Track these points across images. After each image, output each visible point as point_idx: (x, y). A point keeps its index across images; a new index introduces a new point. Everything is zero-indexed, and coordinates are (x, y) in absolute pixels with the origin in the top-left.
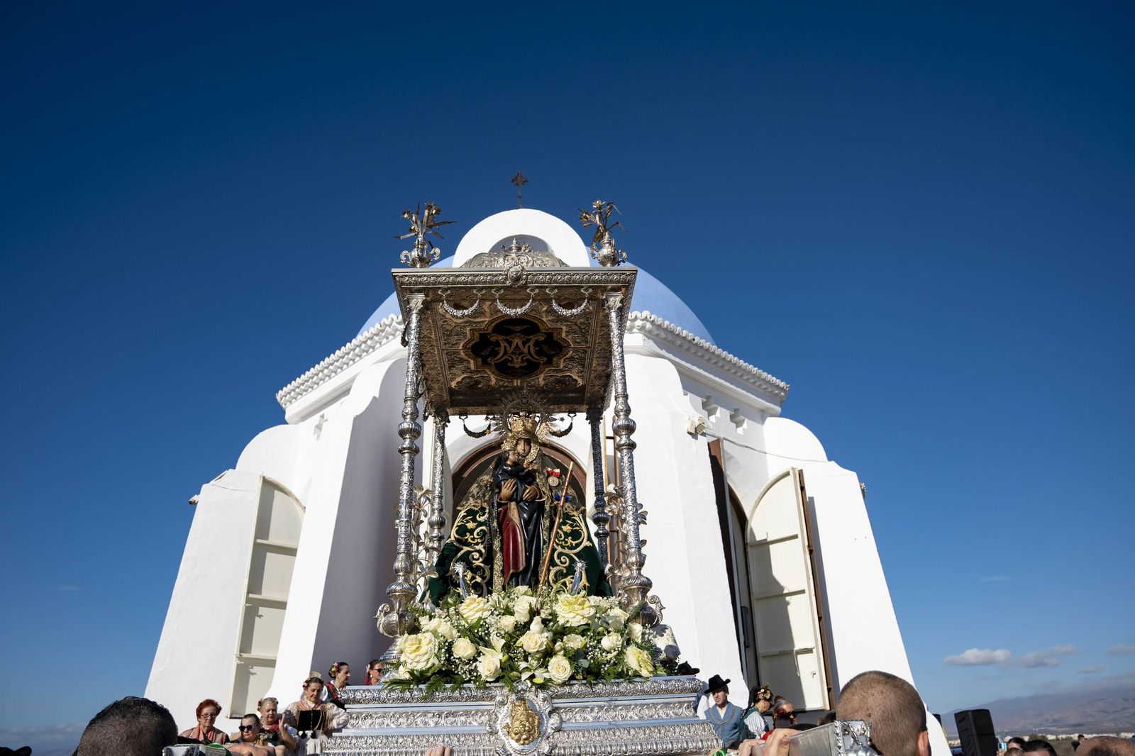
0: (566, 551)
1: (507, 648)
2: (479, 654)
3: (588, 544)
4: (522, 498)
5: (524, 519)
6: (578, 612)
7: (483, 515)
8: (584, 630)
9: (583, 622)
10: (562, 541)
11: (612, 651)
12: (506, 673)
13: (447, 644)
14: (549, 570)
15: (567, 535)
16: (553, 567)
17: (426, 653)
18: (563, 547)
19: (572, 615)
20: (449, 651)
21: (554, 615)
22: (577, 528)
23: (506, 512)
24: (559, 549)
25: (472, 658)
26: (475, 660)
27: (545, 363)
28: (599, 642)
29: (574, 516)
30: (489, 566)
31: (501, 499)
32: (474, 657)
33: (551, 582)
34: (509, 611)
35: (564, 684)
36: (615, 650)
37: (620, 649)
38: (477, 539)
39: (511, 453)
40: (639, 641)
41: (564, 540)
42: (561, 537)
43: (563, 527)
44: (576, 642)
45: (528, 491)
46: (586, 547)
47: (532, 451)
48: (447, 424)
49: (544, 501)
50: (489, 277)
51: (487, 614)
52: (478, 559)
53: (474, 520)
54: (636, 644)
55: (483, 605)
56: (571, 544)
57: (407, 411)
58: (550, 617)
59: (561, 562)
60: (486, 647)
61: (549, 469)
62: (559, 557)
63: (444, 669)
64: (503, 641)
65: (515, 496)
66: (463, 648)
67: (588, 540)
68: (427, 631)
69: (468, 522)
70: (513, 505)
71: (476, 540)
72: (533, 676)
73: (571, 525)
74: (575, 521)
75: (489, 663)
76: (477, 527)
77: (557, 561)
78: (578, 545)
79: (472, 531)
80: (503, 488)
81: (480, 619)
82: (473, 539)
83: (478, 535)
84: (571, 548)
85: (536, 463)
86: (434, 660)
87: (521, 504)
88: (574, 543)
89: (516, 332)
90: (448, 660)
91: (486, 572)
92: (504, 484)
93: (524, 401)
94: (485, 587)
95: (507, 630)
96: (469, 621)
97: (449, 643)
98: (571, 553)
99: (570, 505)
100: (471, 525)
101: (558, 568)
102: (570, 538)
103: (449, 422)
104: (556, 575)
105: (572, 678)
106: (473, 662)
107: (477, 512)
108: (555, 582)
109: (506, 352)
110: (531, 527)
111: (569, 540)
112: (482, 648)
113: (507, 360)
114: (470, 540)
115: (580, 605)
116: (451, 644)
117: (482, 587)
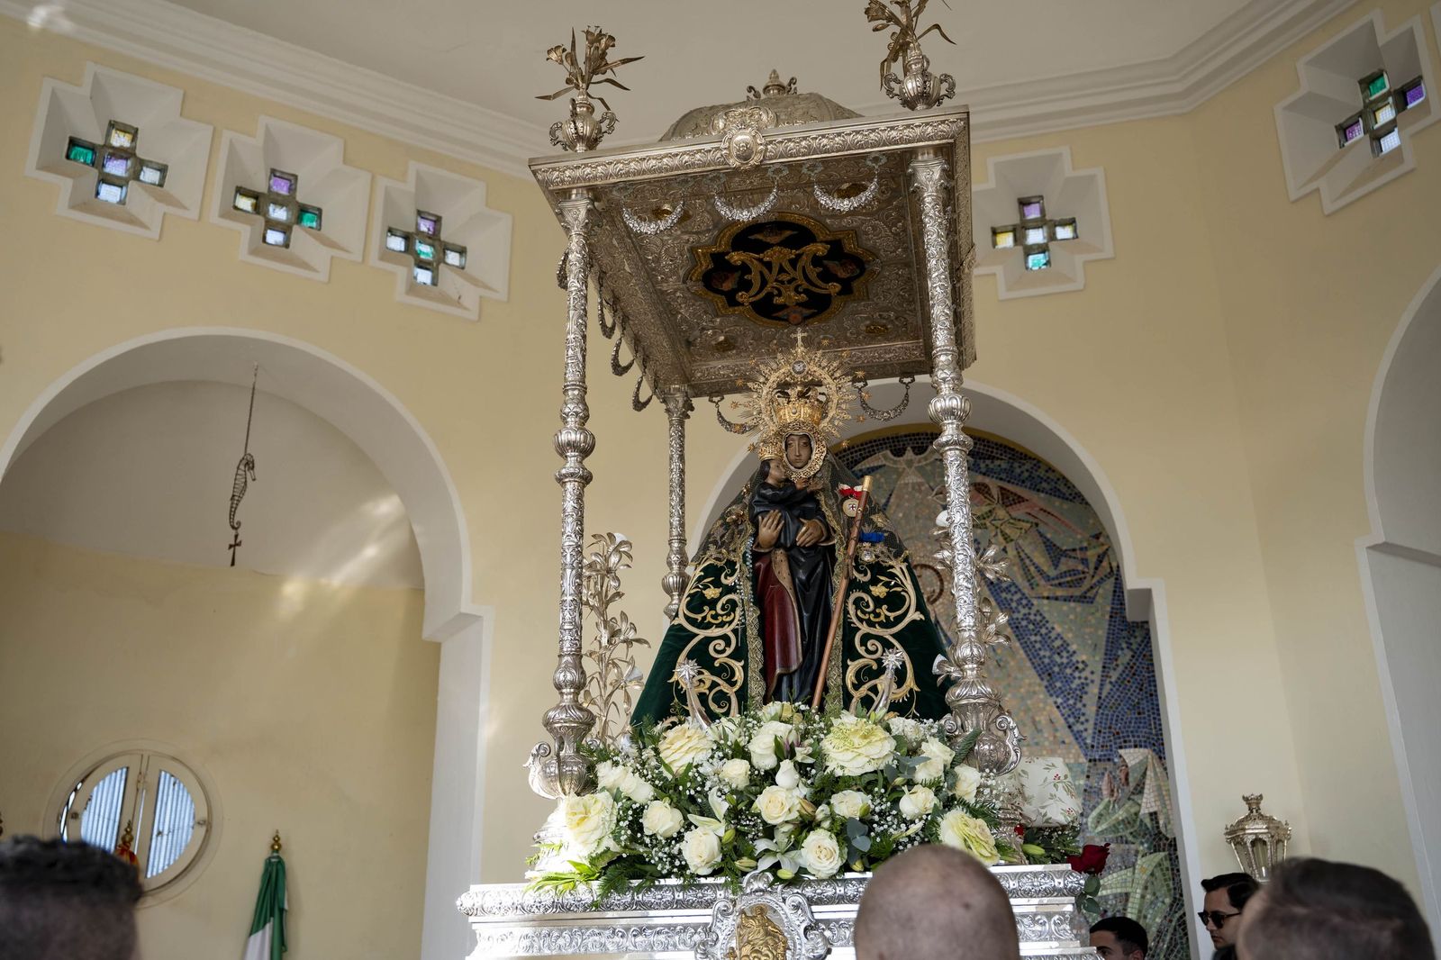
0: (878, 631)
1: (734, 814)
2: (689, 826)
3: (918, 616)
4: (796, 542)
5: (800, 580)
6: (859, 751)
7: (732, 575)
8: (869, 783)
9: (870, 769)
10: (869, 613)
11: (917, 821)
12: (730, 861)
13: (630, 812)
14: (845, 667)
15: (878, 601)
16: (853, 660)
17: (596, 829)
18: (871, 624)
19: (850, 755)
20: (636, 826)
21: (819, 756)
22: (899, 589)
23: (769, 568)
24: (864, 629)
25: (675, 835)
26: (680, 838)
27: (840, 293)
28: (896, 802)
29: (892, 567)
30: (742, 663)
31: (758, 546)
32: (679, 833)
33: (850, 686)
34: (741, 753)
35: (832, 879)
36: (920, 820)
37: (929, 818)
38: (722, 616)
39: (772, 465)
40: (971, 799)
41: (874, 612)
42: (868, 606)
43: (872, 588)
44: (850, 804)
45: (804, 529)
46: (914, 622)
47: (813, 457)
48: (689, 412)
49: (834, 545)
50: (698, 156)
51: (701, 757)
52: (723, 652)
53: (717, 584)
54: (965, 804)
55: (696, 741)
56: (887, 617)
57: (567, 410)
58: (810, 761)
59: (868, 651)
60: (702, 814)
61: (846, 487)
62: (863, 643)
63: (624, 855)
64: (726, 805)
65: (782, 541)
66: (662, 819)
67: (917, 610)
68: (604, 789)
69: (706, 587)
70: (780, 556)
71: (720, 618)
72: (776, 867)
73: (887, 585)
74: (893, 576)
75: (702, 846)
76: (722, 595)
77: (861, 650)
78: (899, 619)
79: (712, 603)
80: (761, 526)
81: (690, 766)
82: (715, 617)
83: (723, 609)
84: (888, 624)
85: (821, 478)
86: (609, 843)
87: (794, 552)
88: (892, 615)
89: (772, 246)
90: (633, 839)
91: (737, 674)
92: (763, 519)
93: (798, 368)
94: (734, 700)
95: (734, 786)
96: (674, 770)
97: (634, 811)
98: (887, 633)
99: (885, 550)
100: (711, 593)
101: (860, 662)
102: (885, 607)
103: (692, 409)
104: (857, 675)
105: (846, 868)
106: (677, 842)
107: (722, 569)
108: (856, 687)
109: (764, 283)
110: (813, 593)
111: (884, 610)
112: (692, 818)
113: (770, 296)
114: (709, 619)
115: (865, 737)
116: (639, 812)
117: (729, 700)
